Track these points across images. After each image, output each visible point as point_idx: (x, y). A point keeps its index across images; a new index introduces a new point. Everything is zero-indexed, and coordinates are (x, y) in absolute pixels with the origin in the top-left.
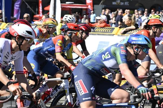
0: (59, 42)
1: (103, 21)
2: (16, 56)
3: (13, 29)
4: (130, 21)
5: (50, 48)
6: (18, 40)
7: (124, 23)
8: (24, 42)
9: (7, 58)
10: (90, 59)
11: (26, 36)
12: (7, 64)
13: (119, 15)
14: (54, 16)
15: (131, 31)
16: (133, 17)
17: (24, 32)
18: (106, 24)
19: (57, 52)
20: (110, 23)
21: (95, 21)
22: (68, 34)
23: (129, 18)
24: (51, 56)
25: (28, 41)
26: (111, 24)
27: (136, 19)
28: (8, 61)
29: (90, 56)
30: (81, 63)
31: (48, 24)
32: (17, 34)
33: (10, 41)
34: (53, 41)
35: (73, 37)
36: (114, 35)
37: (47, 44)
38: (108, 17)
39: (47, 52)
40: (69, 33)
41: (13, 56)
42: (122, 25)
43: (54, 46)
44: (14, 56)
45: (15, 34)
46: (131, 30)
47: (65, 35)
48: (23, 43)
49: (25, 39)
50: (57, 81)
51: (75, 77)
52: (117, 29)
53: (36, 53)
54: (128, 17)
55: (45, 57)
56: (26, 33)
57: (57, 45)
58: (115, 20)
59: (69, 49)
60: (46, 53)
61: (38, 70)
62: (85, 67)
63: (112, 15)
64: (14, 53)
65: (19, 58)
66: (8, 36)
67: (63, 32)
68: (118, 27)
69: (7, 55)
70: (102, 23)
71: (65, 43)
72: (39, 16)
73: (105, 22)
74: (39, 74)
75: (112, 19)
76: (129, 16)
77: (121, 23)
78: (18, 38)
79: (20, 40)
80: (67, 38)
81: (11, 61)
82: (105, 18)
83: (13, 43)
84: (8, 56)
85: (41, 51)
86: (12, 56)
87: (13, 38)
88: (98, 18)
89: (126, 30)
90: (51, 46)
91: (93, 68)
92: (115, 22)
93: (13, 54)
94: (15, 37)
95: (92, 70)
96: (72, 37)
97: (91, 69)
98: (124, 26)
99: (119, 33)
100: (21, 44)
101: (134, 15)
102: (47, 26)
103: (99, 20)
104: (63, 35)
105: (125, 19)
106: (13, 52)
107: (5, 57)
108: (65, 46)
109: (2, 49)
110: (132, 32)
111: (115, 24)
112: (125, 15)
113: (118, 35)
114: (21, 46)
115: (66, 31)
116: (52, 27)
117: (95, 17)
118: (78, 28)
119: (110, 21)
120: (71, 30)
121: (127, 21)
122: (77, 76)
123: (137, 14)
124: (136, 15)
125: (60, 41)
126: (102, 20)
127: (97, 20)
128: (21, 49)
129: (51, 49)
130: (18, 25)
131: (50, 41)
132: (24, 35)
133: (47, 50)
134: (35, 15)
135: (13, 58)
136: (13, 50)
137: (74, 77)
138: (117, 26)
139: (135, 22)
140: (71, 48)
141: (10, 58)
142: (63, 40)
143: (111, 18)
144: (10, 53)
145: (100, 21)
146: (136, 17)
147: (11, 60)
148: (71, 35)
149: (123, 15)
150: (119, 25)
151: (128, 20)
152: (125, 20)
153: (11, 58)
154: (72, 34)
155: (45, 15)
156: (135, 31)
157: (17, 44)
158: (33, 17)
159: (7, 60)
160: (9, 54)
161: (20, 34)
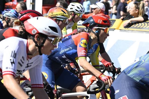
0: (83, 43)
1: (100, 10)
2: (32, 63)
3: (31, 25)
4: (137, 11)
5: (70, 50)
6: (37, 39)
7: (129, 13)
8: (47, 42)
9: (21, 65)
10: (137, 67)
11: (49, 33)
12: (20, 74)
13: (121, 3)
14: (33, 4)
15: (137, 24)
16: (141, 5)
17: (46, 29)
18: (104, 14)
19: (80, 56)
20: (109, 13)
21: (90, 11)
22: (94, 31)
23: (135, 7)
24: (70, 61)
25: (51, 40)
26: (111, 15)
27: (146, 8)
28: (23, 70)
29: (137, 62)
30: (125, 73)
31: (57, 16)
32: (36, 32)
33: (25, 41)
34: (74, 40)
35: (102, 35)
36: (115, 29)
37: (65, 45)
38: (106, 6)
39: (65, 57)
40: (96, 30)
41: (29, 63)
42: (126, 16)
43: (75, 47)
44: (31, 63)
45: (33, 31)
46: (138, 22)
47: (89, 32)
48: (44, 45)
49: (48, 38)
50: (78, 96)
51: (117, 92)
52: (118, 21)
53: (48, 57)
54: (134, 5)
55: (61, 63)
56: (49, 30)
57: (80, 46)
58: (116, 10)
59: (94, 52)
60: (63, 57)
61: (53, 82)
62: (129, 78)
63: (112, 3)
64: (31, 59)
65: (37, 66)
66: (23, 33)
67: (87, 27)
68: (120, 19)
69: (21, 61)
70: (98, 13)
71: (91, 43)
72: (13, 4)
73: (102, 11)
74: (54, 86)
75: (112, 8)
76: (135, 3)
77: (124, 13)
78: (37, 37)
79: (40, 40)
80: (93, 36)
81: (25, 69)
82: (103, 7)
83: (30, 44)
84: (23, 63)
85: (55, 54)
86: (27, 63)
87: (30, 36)
88: (93, 6)
89: (130, 22)
90: (71, 48)
91: (141, 79)
92: (116, 11)
93: (29, 59)
94: (33, 36)
95: (140, 82)
96: (100, 36)
97: (138, 81)
98: (128, 17)
99: (122, 27)
100: (42, 46)
101: (142, 2)
102: (55, 19)
103: (94, 9)
104: (87, 31)
105: (129, 8)
106: (30, 56)
107: (19, 63)
108: (90, 48)
109: (16, 52)
110: (139, 25)
111: (116, 14)
112: (130, 2)
113: (120, 30)
114: (42, 48)
115: (91, 27)
116: (62, 19)
117: (89, 5)
118: (107, 22)
119: (109, 11)
120: (99, 25)
121: (133, 11)
122: (119, 90)
123: (146, 2)
124: (144, 3)
125: (84, 41)
126: (98, 10)
127: (92, 9)
128: (42, 52)
129: (71, 52)
130: (37, 18)
131: (70, 40)
132: (46, 32)
133: (65, 54)
134: (6, 2)
135: (29, 65)
136: (29, 54)
137: (114, 92)
138: (118, 18)
139: (144, 12)
140: (97, 50)
141: (25, 65)
142: (88, 38)
143: (111, 6)
144: (26, 58)
145: (96, 11)
146: (145, 5)
147: (27, 68)
148: (98, 31)
149: (127, 2)
150: (122, 16)
151: (135, 9)
152: (131, 9)
153: (27, 66)
154: (100, 31)
155: (21, 2)
156: (143, 24)
157: (36, 45)
158: (4, 5)
159: (21, 69)
160: (24, 59)
161: (41, 31)
